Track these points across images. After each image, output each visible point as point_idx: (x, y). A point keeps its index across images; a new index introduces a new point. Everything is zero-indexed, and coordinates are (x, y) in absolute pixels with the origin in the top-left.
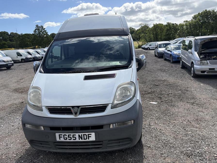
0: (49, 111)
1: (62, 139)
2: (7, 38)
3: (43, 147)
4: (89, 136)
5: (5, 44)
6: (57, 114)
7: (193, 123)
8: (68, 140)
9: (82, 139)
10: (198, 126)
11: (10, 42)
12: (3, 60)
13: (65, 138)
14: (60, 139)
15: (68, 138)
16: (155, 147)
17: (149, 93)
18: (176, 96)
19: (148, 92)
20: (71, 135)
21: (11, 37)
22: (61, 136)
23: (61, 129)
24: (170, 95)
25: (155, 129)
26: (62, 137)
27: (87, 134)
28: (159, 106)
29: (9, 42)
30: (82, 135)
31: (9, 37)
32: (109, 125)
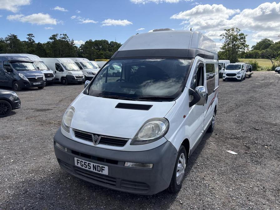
0: (75, 134)
1: (79, 165)
2: (106, 47)
3: (67, 168)
4: (103, 168)
5: (102, 54)
6: (80, 138)
7: (268, 193)
8: (83, 168)
9: (96, 170)
10: (273, 198)
11: (109, 52)
12: (93, 72)
13: (82, 165)
14: (78, 164)
15: (84, 166)
16: (189, 206)
17: (237, 138)
18: (275, 151)
19: (237, 136)
20: (86, 163)
21: (110, 46)
22: (78, 161)
23: (80, 155)
24: (266, 147)
25: (206, 185)
26: (79, 163)
27: (101, 166)
28: (236, 159)
29: (107, 51)
30: (96, 165)
31: (109, 47)
32: (124, 162)
